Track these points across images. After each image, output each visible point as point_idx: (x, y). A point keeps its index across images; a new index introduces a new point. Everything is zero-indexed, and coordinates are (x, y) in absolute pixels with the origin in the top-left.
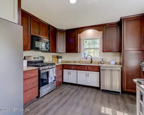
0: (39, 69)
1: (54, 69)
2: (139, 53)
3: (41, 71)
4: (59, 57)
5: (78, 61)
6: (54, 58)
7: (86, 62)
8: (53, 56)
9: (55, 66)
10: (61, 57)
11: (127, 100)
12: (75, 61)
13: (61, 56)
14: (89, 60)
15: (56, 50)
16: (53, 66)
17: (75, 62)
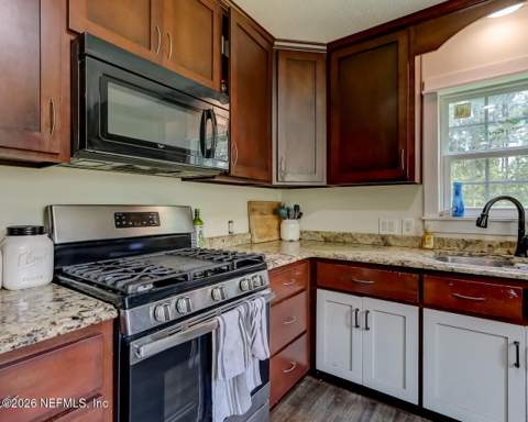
0: (118, 323)
1: (259, 303)
3: (134, 345)
4: (284, 212)
6: (257, 217)
7: (467, 243)
8: (252, 208)
9: (264, 274)
10: (297, 213)
12: (383, 238)
13: (297, 208)
15: (268, 169)
16: (248, 281)
17: (385, 242)
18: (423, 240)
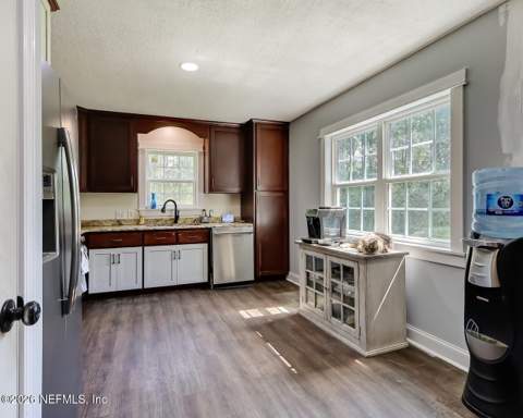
2: (280, 197)
5: (130, 218)
11: (269, 290)
12: (118, 221)
14: (169, 215)
17: (119, 223)
18: (139, 221)
